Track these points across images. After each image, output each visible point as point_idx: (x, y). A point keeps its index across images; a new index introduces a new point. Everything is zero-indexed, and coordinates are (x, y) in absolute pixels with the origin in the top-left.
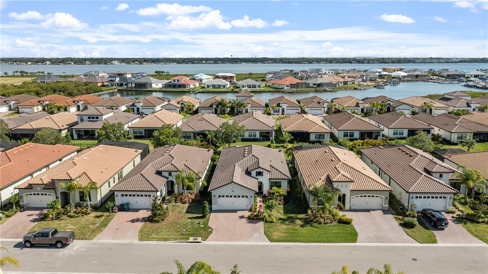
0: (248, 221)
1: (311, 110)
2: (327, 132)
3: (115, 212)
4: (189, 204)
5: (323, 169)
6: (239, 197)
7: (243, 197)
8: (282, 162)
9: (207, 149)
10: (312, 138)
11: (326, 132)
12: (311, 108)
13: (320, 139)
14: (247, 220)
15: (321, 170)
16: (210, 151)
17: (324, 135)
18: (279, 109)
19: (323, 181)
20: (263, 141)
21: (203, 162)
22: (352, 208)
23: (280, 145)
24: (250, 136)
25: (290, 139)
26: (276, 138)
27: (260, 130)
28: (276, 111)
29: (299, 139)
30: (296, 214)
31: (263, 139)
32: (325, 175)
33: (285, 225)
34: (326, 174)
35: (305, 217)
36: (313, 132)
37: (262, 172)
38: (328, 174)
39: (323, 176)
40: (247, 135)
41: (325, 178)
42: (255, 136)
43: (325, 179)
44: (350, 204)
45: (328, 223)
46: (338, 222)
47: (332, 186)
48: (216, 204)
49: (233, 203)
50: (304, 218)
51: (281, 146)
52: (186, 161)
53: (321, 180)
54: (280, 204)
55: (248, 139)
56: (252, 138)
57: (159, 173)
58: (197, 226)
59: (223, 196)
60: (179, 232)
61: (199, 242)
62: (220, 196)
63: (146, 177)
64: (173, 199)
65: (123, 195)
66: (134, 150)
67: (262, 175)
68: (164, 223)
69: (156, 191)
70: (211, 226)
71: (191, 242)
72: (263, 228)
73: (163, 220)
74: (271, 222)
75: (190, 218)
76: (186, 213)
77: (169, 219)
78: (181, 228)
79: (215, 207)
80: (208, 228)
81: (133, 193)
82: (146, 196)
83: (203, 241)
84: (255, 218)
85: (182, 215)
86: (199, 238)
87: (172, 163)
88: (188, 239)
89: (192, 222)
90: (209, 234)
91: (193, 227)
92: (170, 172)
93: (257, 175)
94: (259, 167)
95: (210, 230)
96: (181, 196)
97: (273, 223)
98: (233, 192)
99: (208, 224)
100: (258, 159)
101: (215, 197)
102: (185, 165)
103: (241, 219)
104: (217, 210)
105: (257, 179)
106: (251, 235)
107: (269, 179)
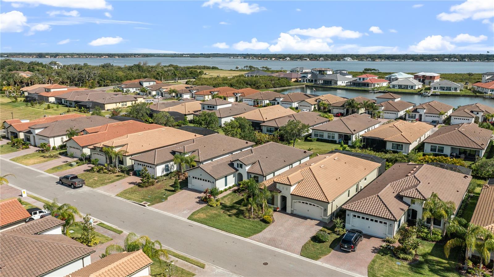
2: (406, 143)
6: (206, 181)
8: (285, 161)
9: (246, 141)
10: (389, 147)
13: (397, 149)
14: (198, 200)
16: (248, 143)
17: (402, 145)
18: (415, 115)
21: (224, 150)
22: (295, 212)
23: (351, 150)
24: (329, 137)
27: (340, 133)
28: (412, 116)
36: (389, 141)
40: (326, 137)
42: (333, 137)
44: (292, 208)
46: (261, 220)
48: (191, 184)
49: (202, 185)
50: (242, 209)
52: (205, 147)
56: (331, 139)
57: (173, 153)
58: (161, 196)
59: (196, 178)
60: (145, 196)
61: (144, 206)
62: (193, 177)
63: (156, 153)
64: (173, 175)
65: (138, 164)
66: (195, 134)
67: (242, 168)
68: (145, 189)
69: (154, 165)
70: (169, 198)
71: (141, 205)
72: (200, 208)
73: (146, 187)
74: (211, 206)
75: (166, 190)
76: (170, 186)
77: (152, 187)
78: (149, 195)
79: (190, 186)
80: (166, 199)
81: (143, 164)
82: (150, 167)
83: (148, 205)
84: (205, 200)
85: (165, 186)
86: (149, 203)
87: (185, 146)
88: (141, 202)
89: (163, 193)
90: (158, 203)
91: (157, 196)
92: (180, 153)
93: (238, 167)
94: (238, 160)
95: (164, 200)
96: (180, 173)
97: (212, 207)
98: (201, 175)
99: (169, 196)
100: (252, 153)
101: (190, 177)
102: (198, 150)
103: (196, 199)
104: (191, 188)
105: (237, 170)
106: (183, 210)
107: (247, 172)
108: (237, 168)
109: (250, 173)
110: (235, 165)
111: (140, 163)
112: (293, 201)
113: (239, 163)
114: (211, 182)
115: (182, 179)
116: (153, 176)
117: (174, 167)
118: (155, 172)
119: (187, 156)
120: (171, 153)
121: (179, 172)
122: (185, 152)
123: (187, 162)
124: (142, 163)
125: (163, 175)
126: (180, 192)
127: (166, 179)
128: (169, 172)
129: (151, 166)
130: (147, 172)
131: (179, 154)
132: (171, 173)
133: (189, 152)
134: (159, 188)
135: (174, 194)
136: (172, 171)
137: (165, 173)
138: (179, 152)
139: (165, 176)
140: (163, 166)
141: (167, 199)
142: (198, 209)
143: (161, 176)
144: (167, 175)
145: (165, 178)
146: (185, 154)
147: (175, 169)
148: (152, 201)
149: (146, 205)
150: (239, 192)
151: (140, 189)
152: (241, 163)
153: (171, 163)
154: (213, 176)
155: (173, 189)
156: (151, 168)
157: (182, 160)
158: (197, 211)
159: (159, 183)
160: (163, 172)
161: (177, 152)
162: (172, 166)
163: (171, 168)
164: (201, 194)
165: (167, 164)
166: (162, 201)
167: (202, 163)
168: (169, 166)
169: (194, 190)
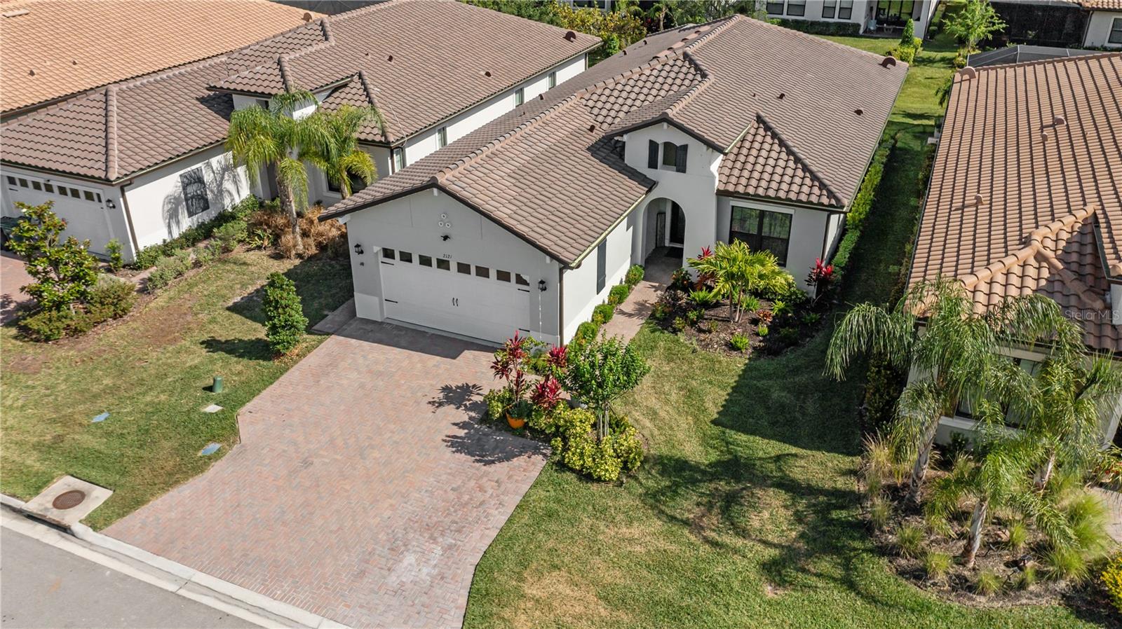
0: (462, 433)
4: (297, 262)
5: (1071, 176)
6: (483, 272)
7: (503, 276)
8: (859, 112)
9: (565, 31)
10: (1097, 35)
14: (463, 425)
15: (1056, 179)
16: (574, 36)
19: (1040, 257)
21: (488, 74)
24: (828, 11)
25: (990, 32)
26: (932, 28)
29: (1031, 34)
30: (795, 444)
31: (879, 30)
32: (1069, 219)
33: (658, 524)
34: (1081, 215)
35: (841, 483)
36: (1104, 10)
37: (685, 148)
38: (1095, 214)
39: (1056, 226)
40: (814, 10)
41: (1065, 236)
42: (847, 12)
43: (1062, 244)
45: (983, 593)
46: (1066, 599)
47: (1098, 305)
48: (374, 290)
49: (455, 301)
50: (828, 485)
51: (943, 60)
52: (391, 59)
53: (1027, 253)
54: (738, 349)
55: (818, 23)
56: (836, 20)
57: (221, 101)
58: (186, 403)
59: (406, 257)
60: (65, 421)
61: (64, 529)
62: (388, 253)
63: (114, 109)
64: (238, 229)
65: (12, 180)
66: (302, 12)
67: (682, 168)
68: (64, 352)
69: (107, 181)
70: (248, 419)
71: (31, 517)
72: (510, 509)
73: (75, 332)
74: (586, 476)
75: (212, 345)
76: (235, 309)
77: (114, 332)
78: (101, 404)
79: (365, 304)
80: (225, 429)
81: (41, 178)
82: (89, 196)
83: (94, 522)
84: (516, 423)
85: (203, 317)
86: (99, 496)
87: (286, 58)
88: (37, 490)
89: (193, 373)
90: (171, 479)
91: (157, 408)
92: (264, 99)
93: (653, 164)
94: (664, 119)
95: (213, 447)
96: (280, 221)
97: (594, 487)
98: (446, 238)
99: (244, 403)
100: (704, 76)
101: (362, 252)
102: (360, 76)
103: (442, 409)
104: (380, 321)
105: (651, 185)
106: (392, 549)
107: (718, 190)
108: (651, 174)
109: (735, 195)
110: (636, 150)
111: (18, 174)
113: (663, 135)
114: (520, 280)
115: (299, 256)
116: (114, 250)
117: (236, 182)
118: (125, 227)
119: (303, 113)
120: (202, 100)
121: (273, 210)
122: (293, 90)
123: (312, 148)
124: (30, 177)
125: (176, 235)
126: (312, 360)
127: (197, 264)
128: (205, 217)
129: (94, 189)
131: (252, 102)
132: (224, 218)
133: (317, 90)
134: (161, 336)
135: (274, 377)
136: (227, 204)
137: (187, 223)
138: (255, 94)
139: (190, 239)
140: (171, 184)
141: (234, 430)
142: (500, 519)
143: (167, 249)
144: (204, 232)
145: (191, 255)
146: (291, 100)
147: (245, 192)
148: (124, 473)
149: (72, 517)
150: (693, 324)
151: (31, 351)
153: (217, 161)
154: (543, 242)
155: (260, 332)
156: (94, 205)
157: (283, 139)
158: (505, 538)
159: (161, 298)
160: (173, 215)
161: (242, 92)
162: (222, 178)
163: (220, 192)
164: (454, 358)
165: (189, 169)
166: (200, 454)
167: (401, 149)
168: (208, 177)
169: (398, 328)
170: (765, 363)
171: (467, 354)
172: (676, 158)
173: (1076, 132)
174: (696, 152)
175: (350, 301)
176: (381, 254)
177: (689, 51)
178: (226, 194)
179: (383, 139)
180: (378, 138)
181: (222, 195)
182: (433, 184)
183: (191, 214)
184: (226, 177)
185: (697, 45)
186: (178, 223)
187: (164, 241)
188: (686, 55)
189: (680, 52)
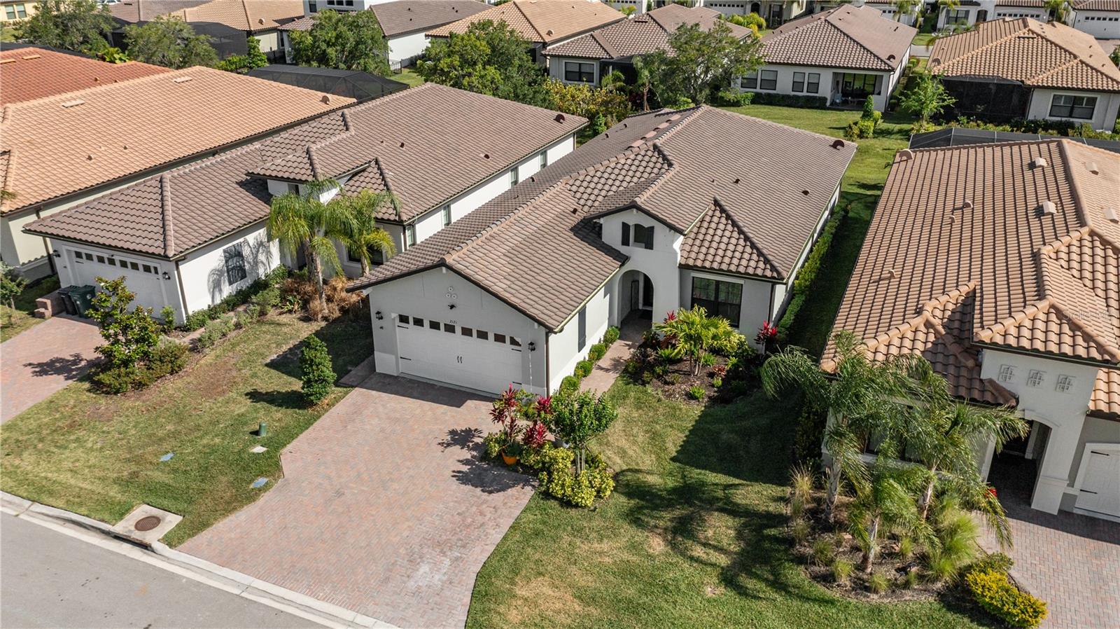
1: (1087, 18)
2: (1109, 92)
3: (42, 316)
4: (324, 324)
5: (965, 254)
6: (483, 335)
7: (500, 338)
8: (806, 193)
10: (1040, 108)
11: (1103, 91)
12: (1090, 14)
13: (1070, 116)
14: (466, 462)
15: (954, 257)
16: (563, 118)
17: (1092, 102)
18: (967, 12)
19: (928, 325)
20: (843, 110)
21: (487, 156)
22: (1084, 505)
23: (897, 127)
24: (797, 85)
25: (941, 107)
26: (893, 101)
27: (835, 67)
28: (957, 18)
29: (980, 108)
30: (737, 476)
31: (845, 103)
32: (955, 293)
34: (964, 289)
35: (772, 508)
36: (1043, 87)
38: (975, 289)
39: (944, 299)
40: (784, 85)
41: (951, 307)
42: (814, 86)
43: (948, 313)
44: (1071, 484)
45: (876, 592)
46: (941, 596)
47: (970, 363)
48: (392, 350)
49: (460, 359)
50: (762, 508)
51: (900, 131)
52: (402, 145)
53: (918, 321)
54: (696, 398)
55: (788, 96)
56: (805, 93)
57: (257, 185)
58: (236, 445)
59: (418, 322)
60: (138, 460)
61: (145, 546)
62: (404, 319)
63: (168, 194)
64: (273, 295)
65: (79, 255)
66: (321, 94)
67: (649, 245)
68: (130, 402)
69: (165, 257)
70: (290, 457)
71: (117, 537)
72: (505, 529)
73: (139, 385)
74: (567, 503)
75: (255, 396)
76: (273, 365)
77: (171, 386)
78: (165, 446)
79: (384, 362)
80: (270, 466)
81: (106, 254)
82: (147, 269)
83: (170, 541)
84: (509, 460)
85: (246, 372)
86: (172, 521)
87: (314, 148)
88: (121, 515)
89: (240, 420)
90: (230, 507)
91: (213, 450)
92: (295, 184)
93: (625, 242)
94: (634, 206)
95: (262, 481)
96: (308, 288)
97: (573, 512)
98: (452, 307)
99: (285, 445)
100: (670, 165)
101: (381, 318)
102: (377, 162)
103: (449, 449)
104: (396, 375)
105: (623, 259)
106: (411, 561)
107: (680, 264)
108: (624, 250)
109: (694, 268)
110: (611, 231)
111: (84, 250)
112: (1090, 447)
113: (633, 218)
114: (513, 342)
115: (325, 318)
116: (168, 314)
117: (269, 254)
118: (178, 294)
119: (326, 197)
120: (241, 184)
121: (301, 279)
122: (321, 178)
123: (337, 228)
124: (95, 252)
125: (218, 301)
126: (340, 408)
127: (238, 326)
128: (244, 284)
129: (152, 263)
130: (131, 307)
131: (285, 186)
132: (260, 286)
133: (339, 177)
134: (211, 389)
135: (309, 423)
136: (261, 273)
137: (227, 290)
138: (288, 179)
139: (231, 304)
140: (215, 258)
141: (278, 468)
142: (496, 537)
143: (212, 313)
144: (242, 298)
145: (232, 318)
146: (318, 186)
147: (276, 262)
148: (189, 501)
149: (152, 537)
150: (659, 377)
151: (103, 401)
152: (647, 222)
153: (251, 238)
154: (532, 311)
155: (297, 385)
156: (152, 275)
157: (314, 220)
158: (501, 552)
159: (209, 357)
160: (216, 286)
161: (276, 178)
162: (258, 251)
163: (256, 263)
164: (459, 407)
165: (230, 245)
166: (251, 486)
167: (412, 226)
168: (246, 252)
169: (411, 381)
170: (719, 410)
171: (470, 404)
172: (645, 237)
173: (978, 215)
174: (660, 233)
175: (370, 358)
176: (397, 320)
177: (658, 142)
178: (260, 265)
179: (397, 218)
180: (392, 217)
181: (257, 265)
182: (442, 263)
183: (231, 283)
184: (261, 251)
185: (666, 137)
186: (220, 291)
187: (209, 306)
188: (655, 147)
189: (650, 144)
